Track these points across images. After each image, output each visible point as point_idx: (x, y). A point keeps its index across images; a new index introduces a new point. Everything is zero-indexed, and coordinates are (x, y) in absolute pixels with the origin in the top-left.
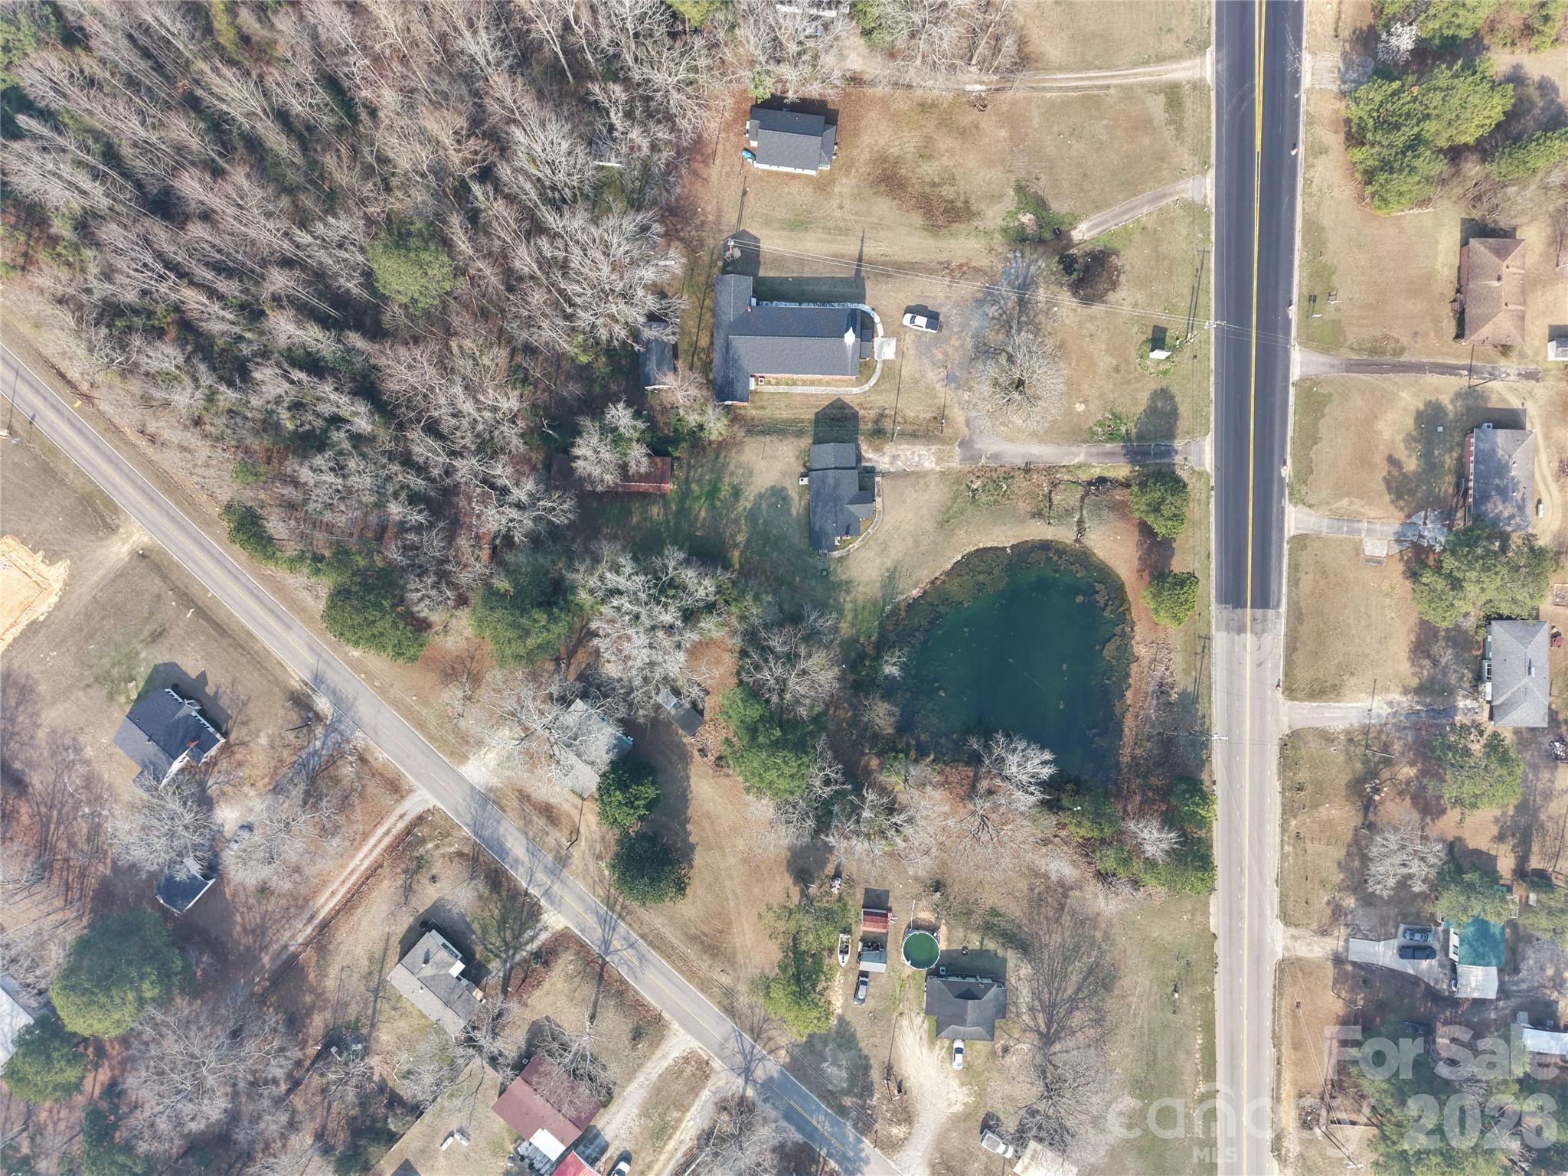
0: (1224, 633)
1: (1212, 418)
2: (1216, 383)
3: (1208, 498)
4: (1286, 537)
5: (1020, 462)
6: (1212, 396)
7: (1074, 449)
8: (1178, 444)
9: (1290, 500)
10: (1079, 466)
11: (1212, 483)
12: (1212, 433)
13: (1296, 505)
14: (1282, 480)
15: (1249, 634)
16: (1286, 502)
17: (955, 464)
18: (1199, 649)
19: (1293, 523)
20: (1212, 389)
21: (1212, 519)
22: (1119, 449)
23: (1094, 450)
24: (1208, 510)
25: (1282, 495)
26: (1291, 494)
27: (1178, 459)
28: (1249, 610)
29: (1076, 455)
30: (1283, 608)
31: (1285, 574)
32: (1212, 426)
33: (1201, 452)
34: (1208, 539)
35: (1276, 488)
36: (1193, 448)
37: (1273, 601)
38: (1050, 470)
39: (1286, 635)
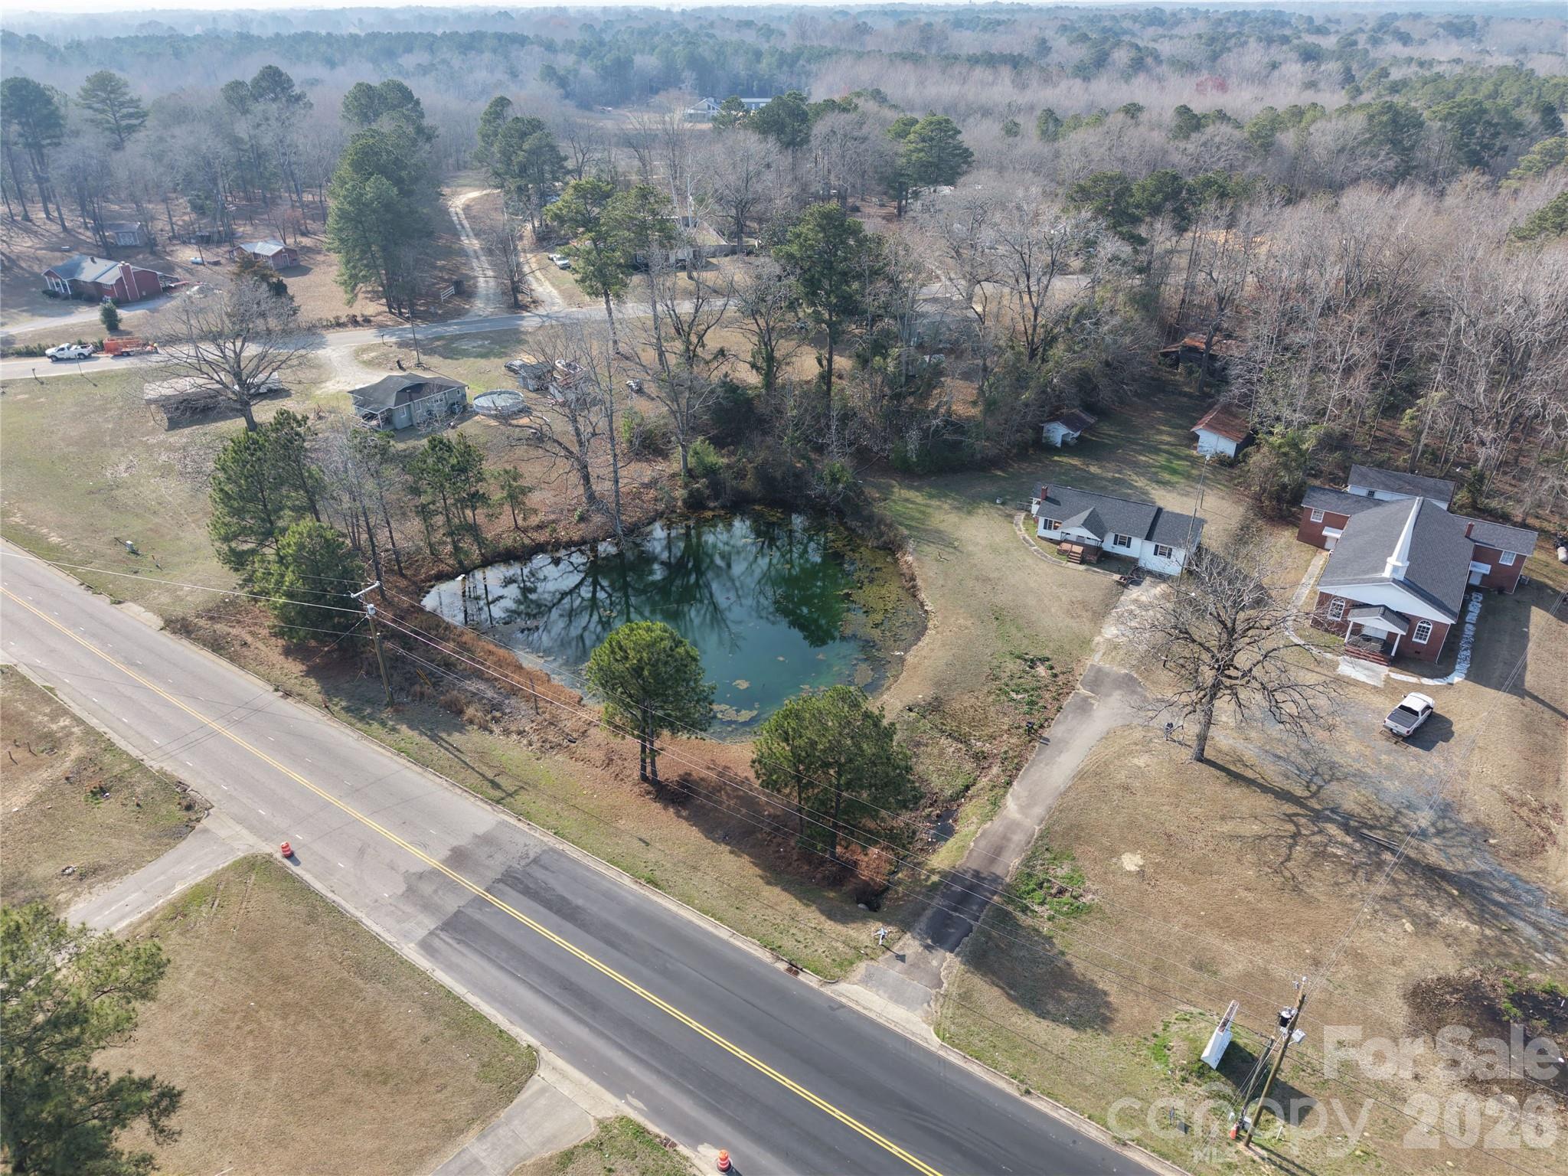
0: (481, 830)
1: (975, 1069)
2: (1076, 1136)
3: (776, 950)
4: (547, 1055)
5: (1053, 732)
6: (1042, 1105)
7: (1039, 811)
8: (948, 963)
9: (625, 1121)
10: (996, 803)
11: (809, 979)
12: (933, 1042)
13: (604, 1125)
14: (697, 1137)
15: (434, 863)
16: (632, 1110)
17: (1096, 659)
18: (501, 780)
19: (565, 1089)
20: (1062, 1115)
21: (723, 933)
22: (999, 870)
23: (1018, 838)
24: (748, 933)
25: (657, 1111)
26: (641, 1132)
27: (910, 945)
28: (478, 890)
29: (1024, 809)
30: (411, 952)
31: (473, 999)
32: (954, 1057)
33: (898, 996)
34: (687, 900)
35: (686, 1105)
36: (919, 987)
37: (446, 943)
38: (1014, 768)
39: (357, 923)
